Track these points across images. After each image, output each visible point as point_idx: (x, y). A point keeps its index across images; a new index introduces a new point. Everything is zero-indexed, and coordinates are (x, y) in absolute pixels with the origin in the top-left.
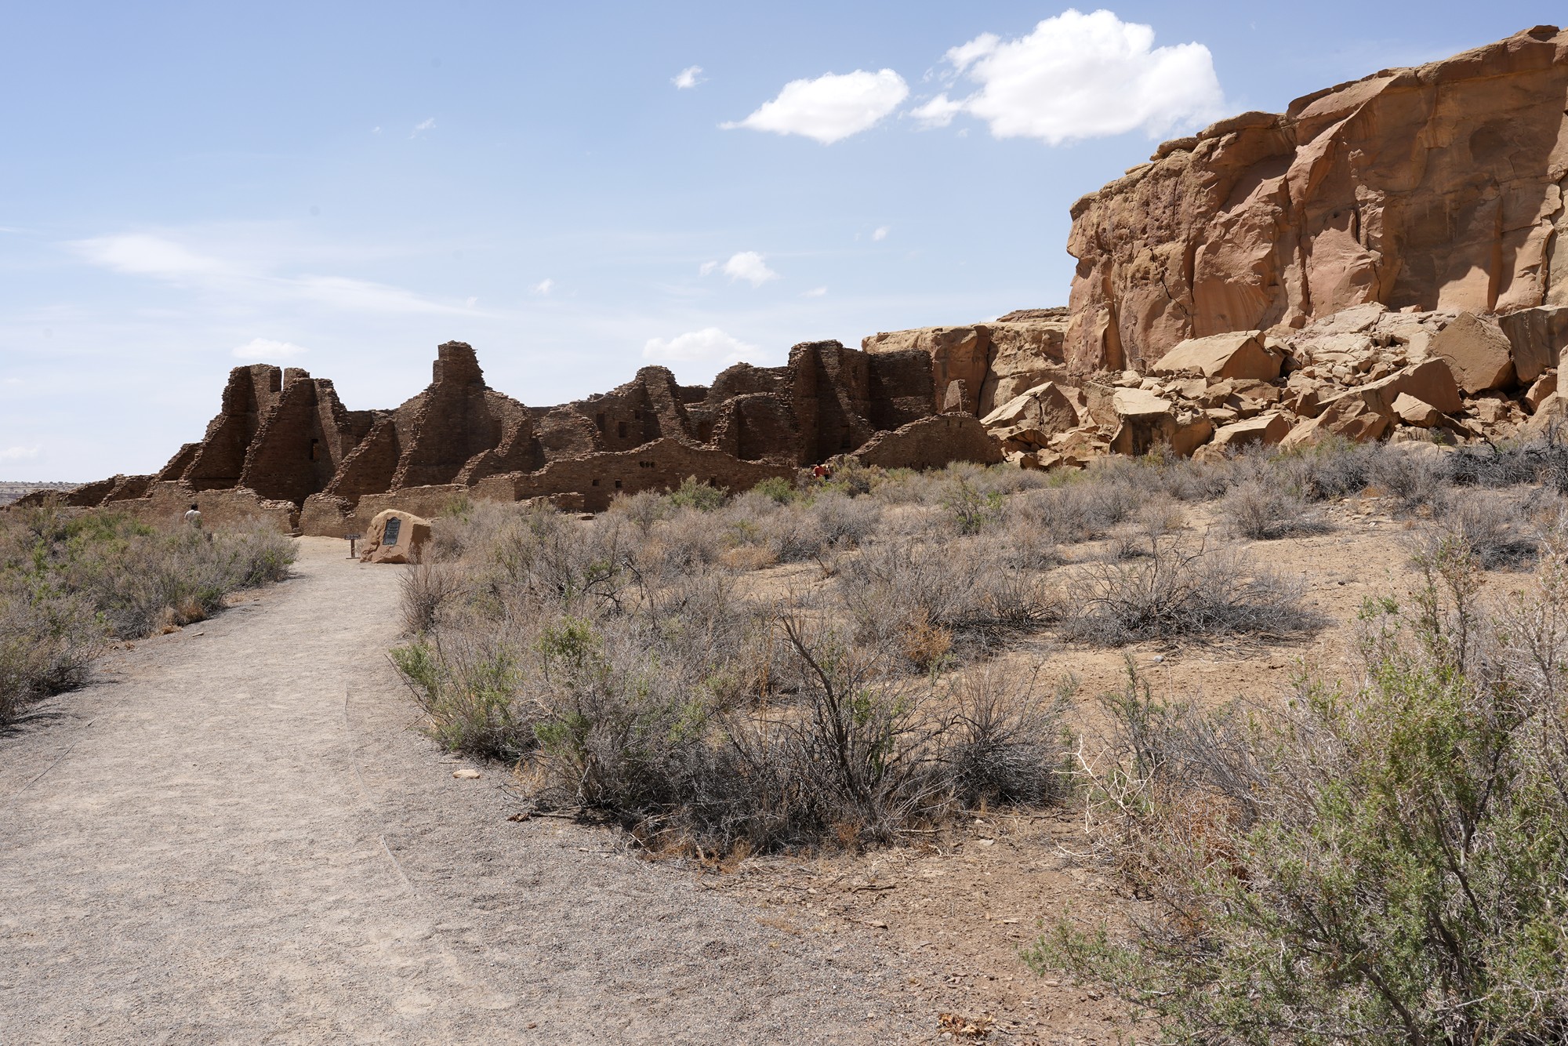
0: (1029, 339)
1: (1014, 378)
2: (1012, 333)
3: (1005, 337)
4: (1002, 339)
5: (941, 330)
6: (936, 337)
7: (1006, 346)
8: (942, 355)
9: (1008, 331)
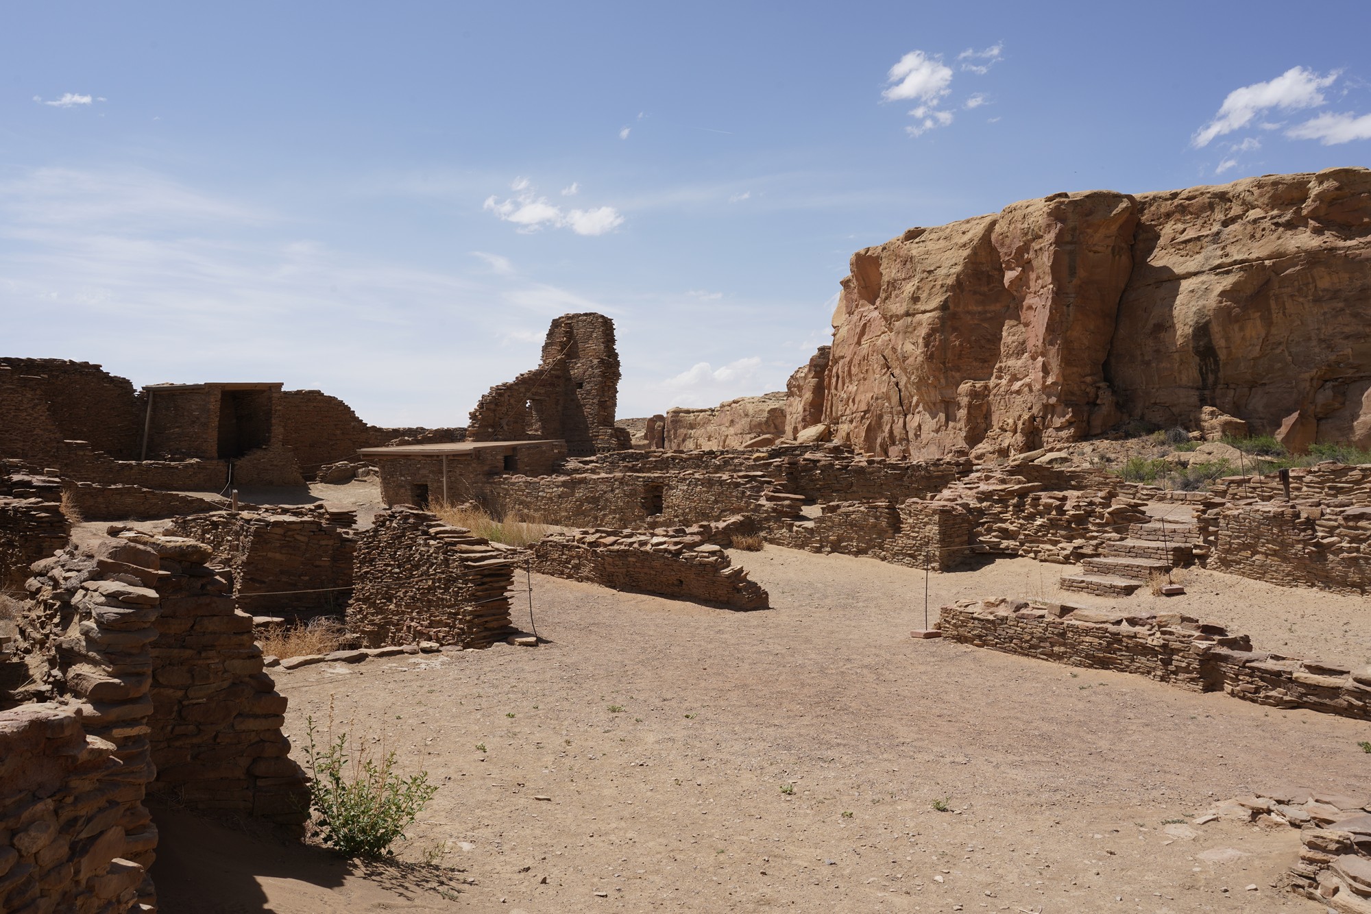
0: (1265, 199)
1: (1228, 272)
2: (1205, 199)
3: (1182, 209)
4: (1168, 215)
5: (1066, 195)
6: (1057, 208)
7: (1180, 226)
8: (1068, 238)
9: (1188, 199)
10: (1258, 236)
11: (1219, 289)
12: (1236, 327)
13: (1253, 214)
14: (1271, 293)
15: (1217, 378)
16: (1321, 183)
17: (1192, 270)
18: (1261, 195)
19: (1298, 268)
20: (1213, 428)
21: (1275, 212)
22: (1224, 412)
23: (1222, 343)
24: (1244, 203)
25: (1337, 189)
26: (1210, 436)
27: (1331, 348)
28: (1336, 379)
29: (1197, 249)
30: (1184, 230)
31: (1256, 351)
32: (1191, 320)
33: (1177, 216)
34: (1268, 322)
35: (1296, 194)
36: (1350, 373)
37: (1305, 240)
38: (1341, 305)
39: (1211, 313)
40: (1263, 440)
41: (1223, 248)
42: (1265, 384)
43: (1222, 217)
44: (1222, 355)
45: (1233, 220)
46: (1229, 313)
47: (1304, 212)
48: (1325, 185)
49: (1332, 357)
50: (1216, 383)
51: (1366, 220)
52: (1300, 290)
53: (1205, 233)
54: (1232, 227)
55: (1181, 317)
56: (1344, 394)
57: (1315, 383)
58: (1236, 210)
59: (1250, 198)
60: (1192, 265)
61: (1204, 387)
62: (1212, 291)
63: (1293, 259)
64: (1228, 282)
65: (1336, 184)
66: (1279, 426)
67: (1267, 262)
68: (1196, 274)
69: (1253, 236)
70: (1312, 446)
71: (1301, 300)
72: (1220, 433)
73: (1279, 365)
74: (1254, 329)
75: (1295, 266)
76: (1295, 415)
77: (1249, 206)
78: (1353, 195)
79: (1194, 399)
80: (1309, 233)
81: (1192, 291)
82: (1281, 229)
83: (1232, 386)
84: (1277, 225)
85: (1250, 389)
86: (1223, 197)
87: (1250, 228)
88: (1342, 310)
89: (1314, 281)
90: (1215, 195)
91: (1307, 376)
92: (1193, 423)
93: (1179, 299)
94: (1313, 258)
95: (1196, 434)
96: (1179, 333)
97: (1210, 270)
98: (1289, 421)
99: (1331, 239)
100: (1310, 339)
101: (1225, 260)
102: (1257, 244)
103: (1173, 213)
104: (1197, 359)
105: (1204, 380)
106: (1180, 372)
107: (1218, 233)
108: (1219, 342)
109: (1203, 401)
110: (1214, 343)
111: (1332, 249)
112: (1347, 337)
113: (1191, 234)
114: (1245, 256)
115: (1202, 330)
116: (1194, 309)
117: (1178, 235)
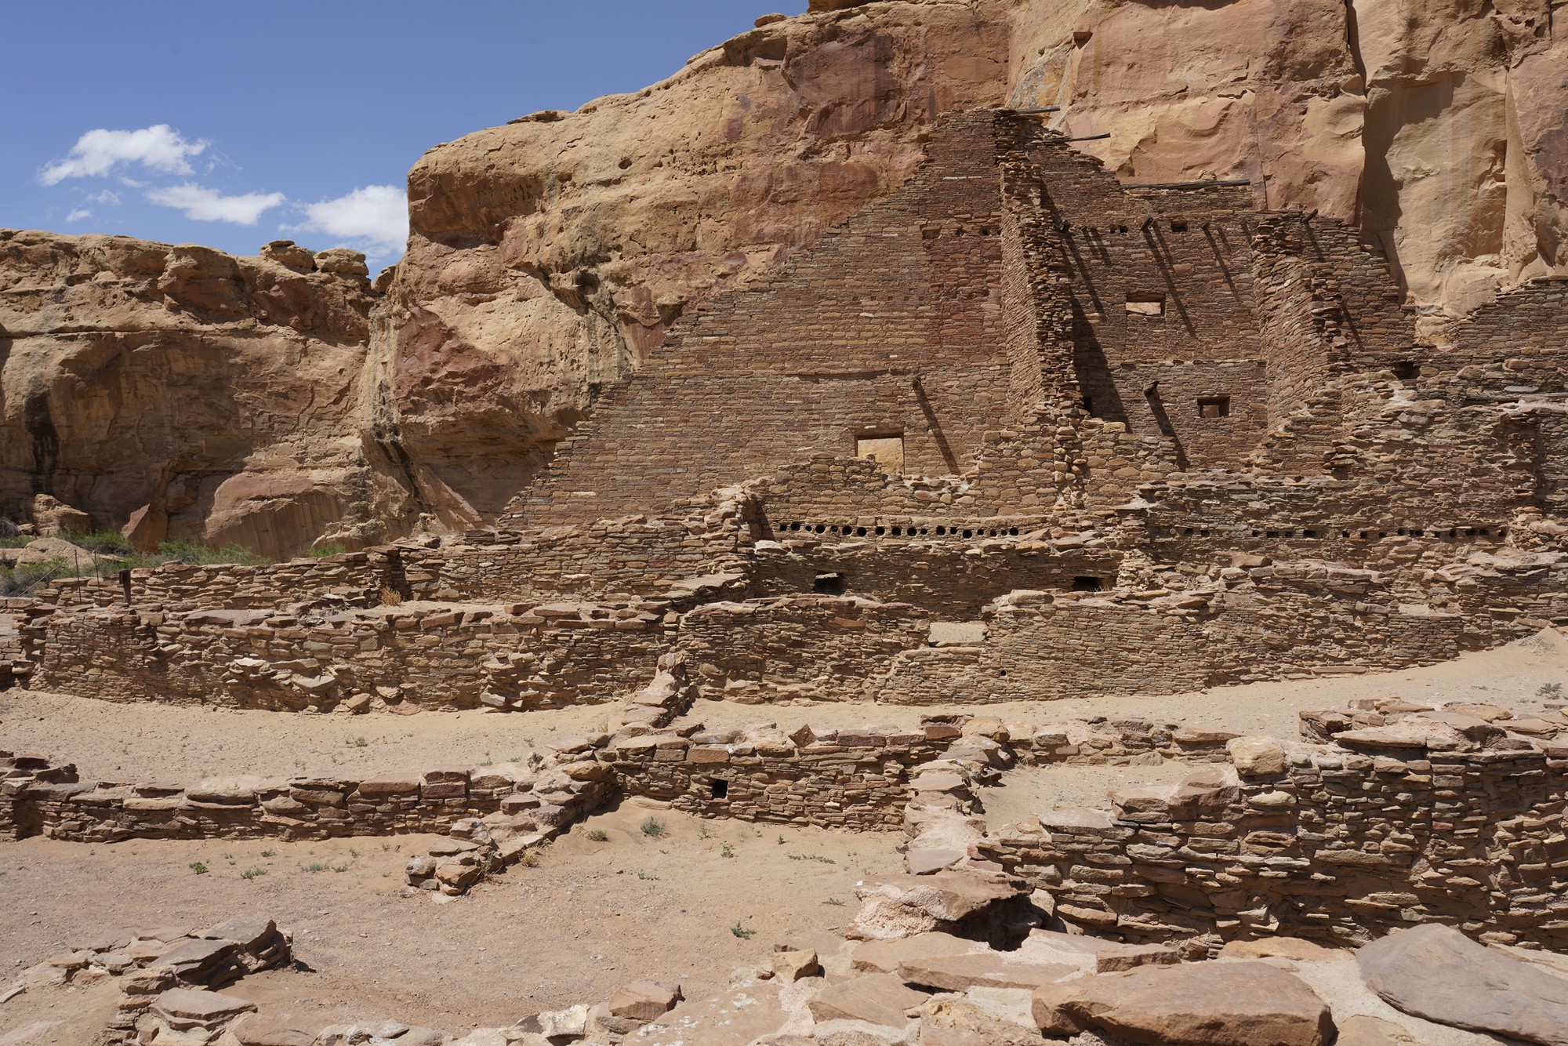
10: (108, 302)
11: (61, 356)
12: (80, 403)
13: (103, 277)
14: (122, 369)
15: (55, 462)
16: (179, 258)
17: (28, 329)
18: (114, 257)
19: (152, 346)
20: (49, 520)
21: (129, 279)
22: (63, 502)
23: (63, 420)
24: (93, 262)
25: (195, 267)
26: (44, 530)
27: (184, 437)
28: (189, 472)
29: (35, 305)
30: (19, 280)
31: (103, 434)
32: (25, 388)
33: (11, 261)
34: (118, 403)
35: (152, 264)
36: (203, 466)
37: (158, 316)
38: (196, 392)
39: (49, 383)
40: (107, 537)
41: (67, 310)
42: (112, 472)
43: (66, 272)
44: (62, 435)
45: (80, 279)
46: (72, 387)
47: (161, 286)
48: (183, 261)
49: (186, 448)
50: (54, 467)
51: (223, 306)
52: (153, 370)
53: (45, 288)
54: (78, 287)
55: (12, 385)
56: (196, 488)
57: (167, 474)
58: (83, 268)
59: (100, 258)
60: (28, 323)
61: (39, 471)
62: (52, 358)
63: (147, 335)
64: (72, 349)
65: (195, 262)
66: (127, 520)
67: (118, 334)
68: (32, 335)
69: (102, 302)
70: (162, 544)
71: (154, 381)
72: (57, 527)
73: (129, 452)
74: (101, 408)
75: (150, 342)
76: (145, 509)
77: (98, 267)
78: (211, 277)
79: (25, 483)
80: (164, 309)
81: (28, 355)
82: (134, 300)
83: (74, 472)
84: (130, 293)
85: (95, 476)
86: (69, 250)
87: (99, 292)
88: (197, 398)
89: (169, 363)
90: (59, 246)
91: (158, 466)
92: (23, 514)
93: (10, 363)
94: (170, 338)
95: (27, 526)
96: (8, 403)
97: (51, 332)
98: (137, 515)
99: (188, 320)
100: (162, 426)
101: (68, 323)
102: (106, 312)
103: (6, 256)
104: (31, 437)
105: (39, 462)
106: (8, 451)
107: (61, 291)
108: (59, 419)
109: (37, 488)
110: (53, 419)
111: (188, 331)
112: (201, 428)
113: (27, 285)
114: (93, 323)
115: (38, 403)
116: (29, 376)
117: (10, 284)
